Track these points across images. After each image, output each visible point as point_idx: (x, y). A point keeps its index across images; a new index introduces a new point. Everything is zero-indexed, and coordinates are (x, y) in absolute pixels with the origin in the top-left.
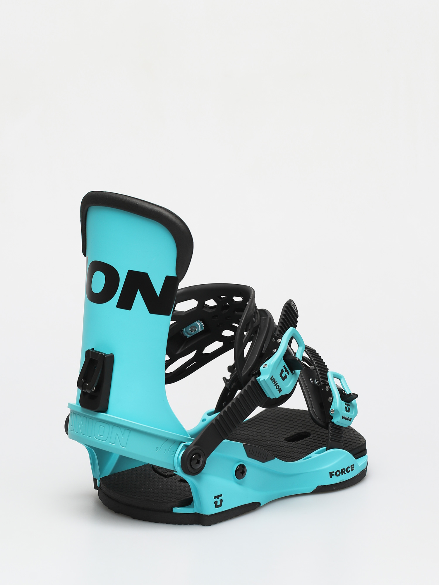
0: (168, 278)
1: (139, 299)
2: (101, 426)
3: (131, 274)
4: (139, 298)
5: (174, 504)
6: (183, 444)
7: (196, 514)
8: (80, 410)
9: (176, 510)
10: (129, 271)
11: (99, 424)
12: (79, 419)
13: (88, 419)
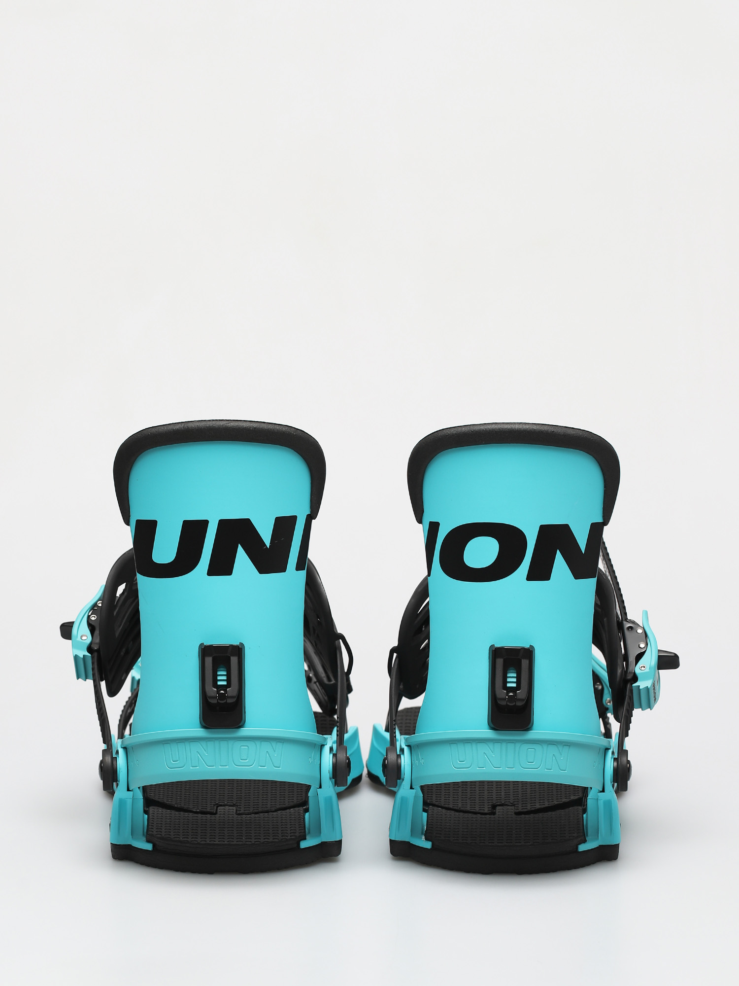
0: (593, 525)
1: (560, 564)
2: (529, 750)
3: (544, 530)
4: (559, 561)
5: (580, 839)
6: (610, 752)
7: (601, 847)
8: (489, 734)
9: (582, 848)
10: (542, 527)
11: (525, 747)
12: (483, 749)
13: (504, 745)
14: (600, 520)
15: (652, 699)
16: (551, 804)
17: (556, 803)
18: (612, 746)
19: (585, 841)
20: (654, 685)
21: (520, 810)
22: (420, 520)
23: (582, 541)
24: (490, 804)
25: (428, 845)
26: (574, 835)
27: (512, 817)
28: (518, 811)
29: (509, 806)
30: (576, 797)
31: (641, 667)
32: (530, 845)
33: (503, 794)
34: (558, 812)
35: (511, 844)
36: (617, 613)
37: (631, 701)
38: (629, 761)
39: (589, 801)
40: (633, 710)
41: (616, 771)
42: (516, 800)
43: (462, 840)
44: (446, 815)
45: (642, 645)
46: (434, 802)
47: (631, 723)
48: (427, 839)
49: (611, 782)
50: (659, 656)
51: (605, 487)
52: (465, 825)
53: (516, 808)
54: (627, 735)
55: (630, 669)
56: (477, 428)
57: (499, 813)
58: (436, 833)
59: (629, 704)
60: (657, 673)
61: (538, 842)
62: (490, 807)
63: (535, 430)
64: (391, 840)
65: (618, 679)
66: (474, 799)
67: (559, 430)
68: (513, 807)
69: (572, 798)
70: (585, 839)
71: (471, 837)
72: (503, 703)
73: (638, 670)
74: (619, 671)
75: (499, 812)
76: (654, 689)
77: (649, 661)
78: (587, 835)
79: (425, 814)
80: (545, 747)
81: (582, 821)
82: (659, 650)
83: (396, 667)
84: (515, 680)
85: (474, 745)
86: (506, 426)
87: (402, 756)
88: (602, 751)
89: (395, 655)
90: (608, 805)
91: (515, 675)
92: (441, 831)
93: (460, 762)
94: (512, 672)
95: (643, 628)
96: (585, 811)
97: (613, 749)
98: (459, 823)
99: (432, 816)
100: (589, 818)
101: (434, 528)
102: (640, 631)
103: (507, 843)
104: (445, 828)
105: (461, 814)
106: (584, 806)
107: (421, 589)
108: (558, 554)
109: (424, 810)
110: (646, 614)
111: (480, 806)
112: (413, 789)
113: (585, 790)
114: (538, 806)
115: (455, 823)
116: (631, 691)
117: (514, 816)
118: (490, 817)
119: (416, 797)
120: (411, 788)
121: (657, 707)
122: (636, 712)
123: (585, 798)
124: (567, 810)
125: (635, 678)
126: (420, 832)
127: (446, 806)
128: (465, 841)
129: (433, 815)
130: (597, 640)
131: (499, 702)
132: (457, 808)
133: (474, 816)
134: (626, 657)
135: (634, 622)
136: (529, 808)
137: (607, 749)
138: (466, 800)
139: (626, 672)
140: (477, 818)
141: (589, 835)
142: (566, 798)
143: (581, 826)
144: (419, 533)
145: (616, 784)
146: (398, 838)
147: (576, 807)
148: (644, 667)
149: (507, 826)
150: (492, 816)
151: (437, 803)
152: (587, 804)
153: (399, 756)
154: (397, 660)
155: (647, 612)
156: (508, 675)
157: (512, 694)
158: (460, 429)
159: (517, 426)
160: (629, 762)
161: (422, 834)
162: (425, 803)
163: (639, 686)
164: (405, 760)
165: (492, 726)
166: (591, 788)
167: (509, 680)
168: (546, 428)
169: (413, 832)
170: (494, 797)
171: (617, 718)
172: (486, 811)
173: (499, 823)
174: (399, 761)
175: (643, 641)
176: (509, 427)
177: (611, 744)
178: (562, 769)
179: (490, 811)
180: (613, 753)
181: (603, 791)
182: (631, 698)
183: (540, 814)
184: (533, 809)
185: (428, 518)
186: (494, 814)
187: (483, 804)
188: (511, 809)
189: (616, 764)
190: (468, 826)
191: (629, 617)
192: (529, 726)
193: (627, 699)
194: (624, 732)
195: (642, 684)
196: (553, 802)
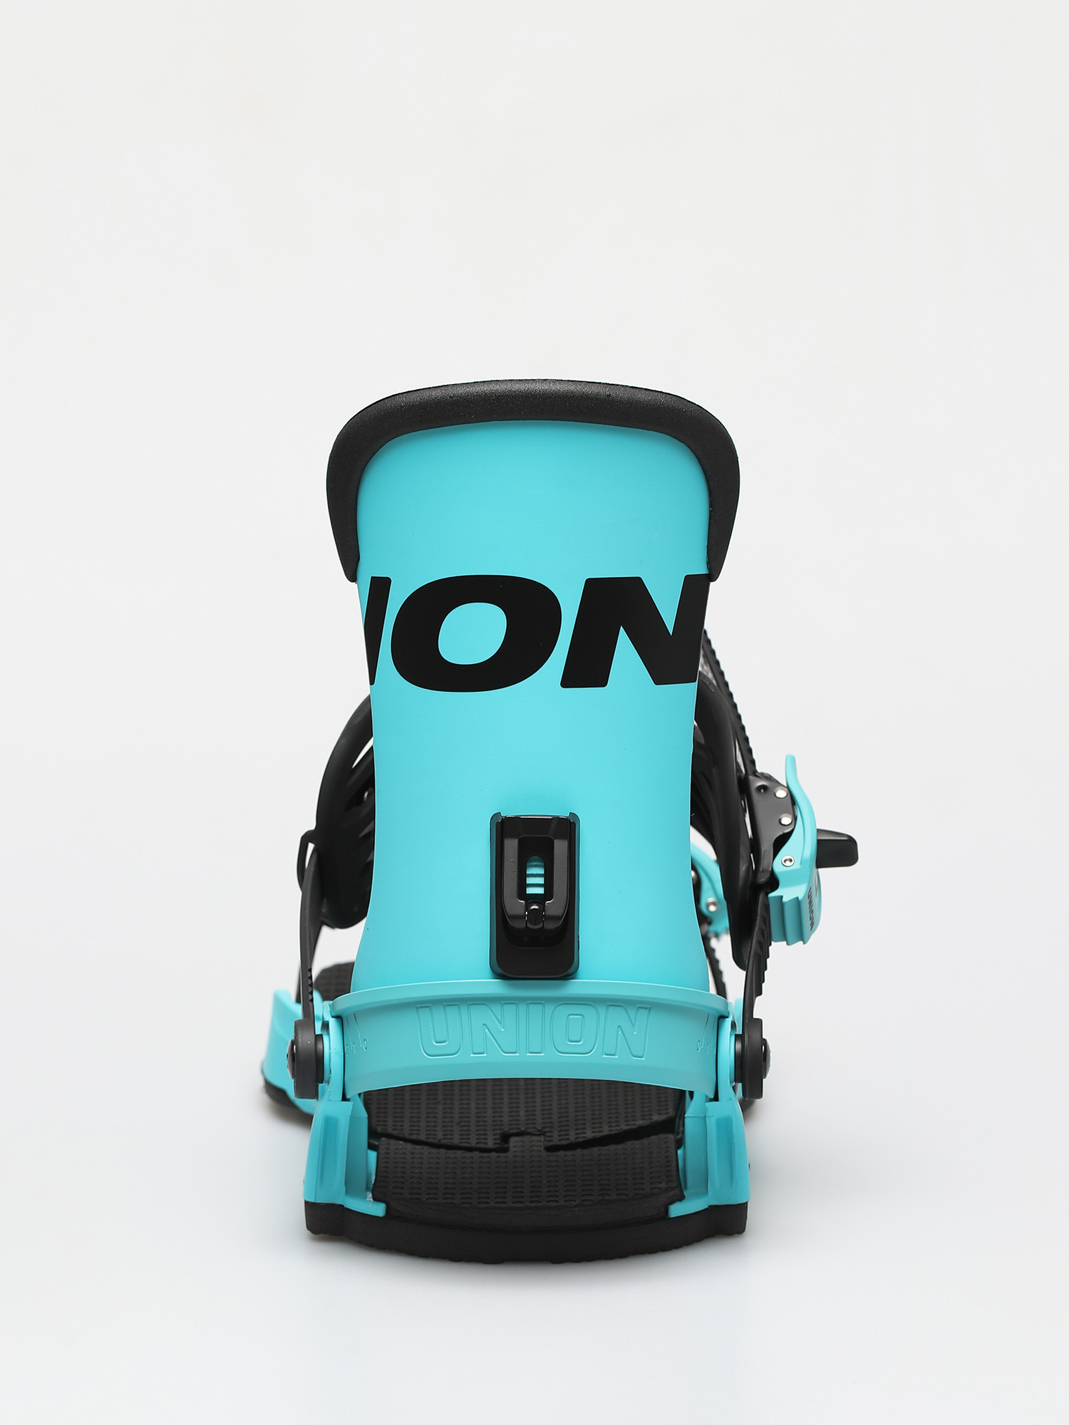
0: (689, 580)
1: (625, 653)
2: (571, 1016)
3: (595, 589)
4: (625, 649)
5: (671, 1194)
6: (728, 1023)
7: (713, 1209)
8: (495, 987)
9: (677, 1210)
10: (590, 583)
11: (563, 1011)
12: (481, 1016)
13: (522, 1007)
14: (702, 570)
15: (807, 922)
16: (615, 1130)
17: (625, 1128)
18: (731, 1012)
19: (681, 1198)
20: (810, 896)
21: (556, 1140)
22: (352, 575)
23: (668, 608)
24: (498, 1132)
25: (378, 1210)
26: (660, 1186)
27: (540, 1156)
28: (551, 1144)
29: (534, 1135)
30: (663, 1117)
31: (785, 861)
32: (576, 1206)
33: (522, 1113)
34: (629, 1145)
35: (540, 1204)
36: (737, 763)
37: (766, 925)
38: (764, 1040)
39: (687, 1121)
40: (770, 945)
41: (740, 1059)
42: (548, 1125)
43: (444, 1199)
44: (413, 1153)
45: (786, 820)
46: (390, 1130)
47: (766, 969)
48: (376, 1199)
49: (731, 1082)
50: (819, 841)
51: (711, 505)
52: (450, 1171)
53: (547, 1139)
54: (759, 993)
55: (764, 864)
56: (461, 391)
57: (515, 1149)
58: (394, 1187)
59: (762, 932)
60: (815, 874)
61: (592, 1201)
62: (498, 1137)
63: (572, 392)
64: (306, 1203)
65: (741, 883)
66: (466, 1124)
67: (621, 393)
68: (542, 1138)
69: (656, 1118)
70: (683, 1194)
71: (462, 1194)
72: (519, 925)
73: (778, 866)
74: (743, 868)
75: (514, 1147)
76: (810, 902)
77: (800, 850)
78: (686, 1187)
79: (373, 1155)
80: (602, 1010)
81: (674, 1159)
82: (819, 831)
83: (312, 869)
84: (541, 881)
85: (464, 1009)
86: (516, 387)
87: (325, 1038)
88: (713, 1022)
89: (311, 847)
90: (726, 1126)
91: (541, 871)
92: (402, 1182)
93: (437, 1042)
94: (536, 866)
95: (788, 787)
96: (680, 1143)
97: (733, 1018)
98: (438, 1168)
99: (387, 1156)
100: (689, 1155)
101: (380, 589)
102: (781, 794)
103: (530, 1202)
104: (411, 1178)
105: (442, 1151)
106: (678, 1134)
107: (359, 719)
108: (623, 636)
109: (371, 1147)
110: (792, 762)
111: (478, 1137)
112: (348, 1100)
113: (680, 1098)
114: (589, 1134)
115: (430, 1168)
116: (767, 907)
117: (544, 1153)
118: (499, 1156)
119: (353, 1118)
120: (344, 1098)
121: (815, 938)
122: (777, 949)
123: (679, 1120)
124: (646, 1141)
125: (774, 883)
126: (364, 1185)
127: (414, 1137)
128: (449, 1201)
129: (388, 1153)
130: (701, 818)
131: (511, 923)
132: (433, 1141)
133: (468, 1154)
134: (755, 845)
135: (769, 778)
136: (572, 1137)
137: (722, 1017)
138: (452, 1126)
139: (756, 872)
140: (473, 1158)
141: (689, 1183)
142: (643, 1119)
143: (674, 1169)
144: (352, 599)
145: (740, 1086)
146: (322, 1199)
147: (662, 1136)
148: (791, 860)
149: (532, 1172)
150: (502, 1155)
151: (395, 1133)
152: (683, 1132)
153: (319, 1038)
154: (315, 856)
155: (793, 760)
156: (529, 872)
157: (536, 907)
158: (427, 393)
159: (538, 387)
160: (764, 1042)
161: (367, 1189)
162: (373, 1133)
163: (782, 897)
164: (332, 1046)
165: (500, 971)
166: (691, 1093)
167: (529, 881)
168: (594, 389)
169: (350, 1186)
170: (506, 1119)
171: (739, 959)
172: (490, 1144)
173: (515, 1167)
174: (320, 1046)
175: (790, 814)
176: (523, 387)
177: (729, 1009)
178: (635, 1053)
179: (497, 1146)
180: (733, 1025)
181: (716, 1098)
182: (766, 920)
183: (595, 1149)
184: (581, 1140)
185: (368, 570)
186: (506, 1150)
187: (485, 1132)
188: (539, 1142)
189: (739, 1046)
190: (455, 1173)
191: (760, 768)
192: (570, 971)
193: (758, 921)
194: (754, 987)
195: (787, 892)
196: (618, 1126)
